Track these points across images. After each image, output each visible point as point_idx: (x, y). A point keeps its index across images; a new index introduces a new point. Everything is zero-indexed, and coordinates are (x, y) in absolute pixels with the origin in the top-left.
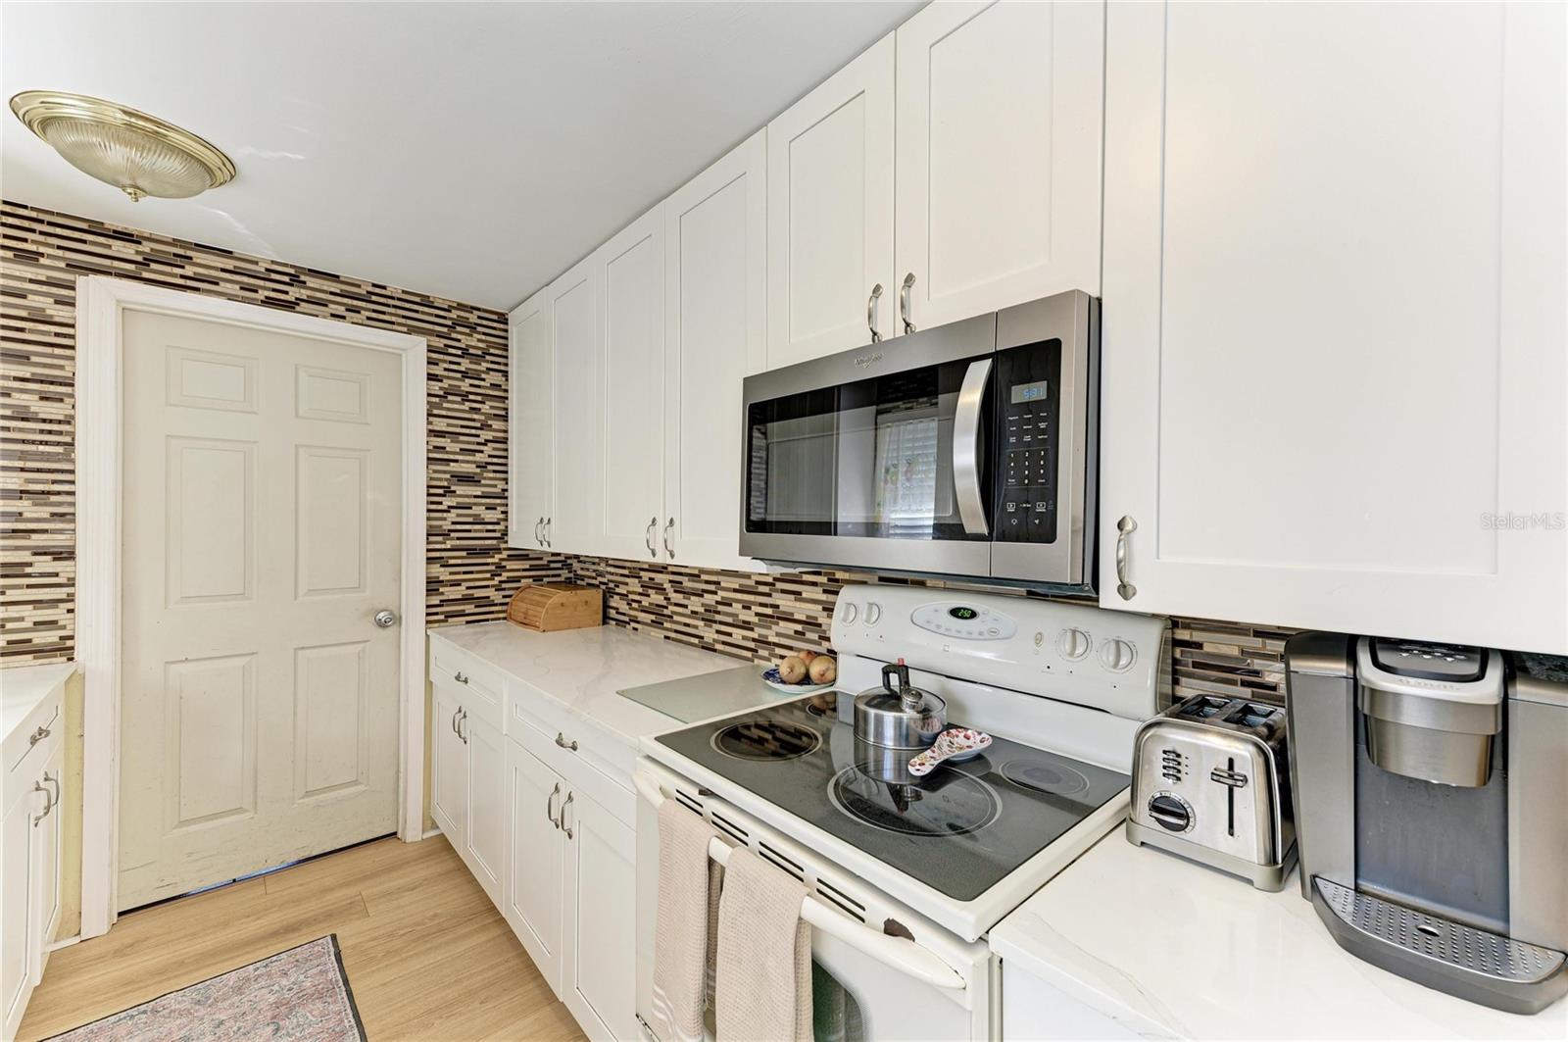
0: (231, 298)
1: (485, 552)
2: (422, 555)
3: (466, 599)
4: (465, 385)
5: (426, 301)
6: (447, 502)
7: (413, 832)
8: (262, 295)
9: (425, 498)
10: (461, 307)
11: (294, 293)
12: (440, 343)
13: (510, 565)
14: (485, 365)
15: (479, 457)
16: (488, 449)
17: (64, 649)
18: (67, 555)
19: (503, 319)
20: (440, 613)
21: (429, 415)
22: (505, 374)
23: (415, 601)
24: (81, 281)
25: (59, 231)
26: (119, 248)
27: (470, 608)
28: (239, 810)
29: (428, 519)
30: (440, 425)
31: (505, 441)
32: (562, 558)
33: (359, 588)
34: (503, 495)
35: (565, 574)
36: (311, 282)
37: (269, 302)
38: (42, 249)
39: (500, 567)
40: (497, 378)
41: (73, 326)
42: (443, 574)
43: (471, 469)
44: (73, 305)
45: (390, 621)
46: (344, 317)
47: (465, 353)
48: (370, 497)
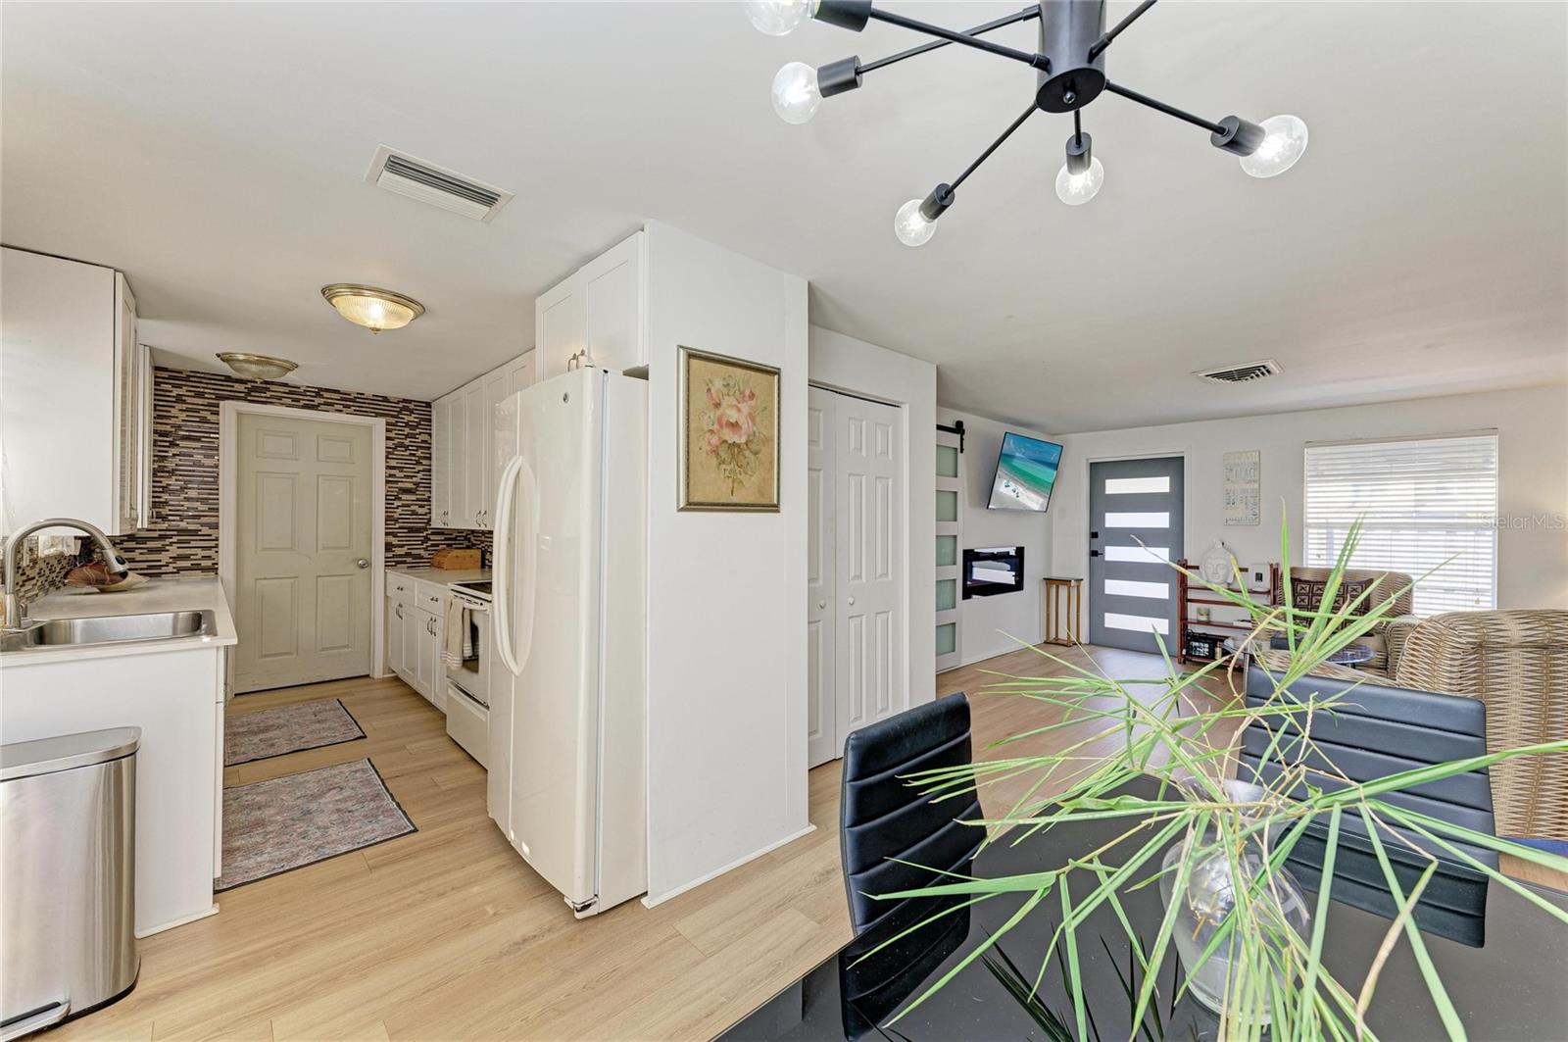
0: (288, 406)
1: (419, 530)
2: (383, 531)
3: (407, 555)
4: (407, 442)
5: (385, 399)
6: (397, 503)
7: (378, 673)
8: (302, 403)
9: (384, 501)
10: (405, 401)
11: (317, 401)
12: (393, 420)
13: (432, 537)
14: (418, 430)
15: (414, 479)
16: (420, 475)
17: (214, 569)
18: (216, 526)
19: (428, 405)
20: (393, 561)
21: (387, 458)
22: (430, 435)
23: (379, 555)
24: (222, 403)
25: (213, 382)
26: (238, 387)
27: (409, 560)
28: (290, 653)
29: (386, 512)
30: (393, 463)
31: (430, 470)
32: (464, 534)
33: (349, 547)
34: (429, 500)
35: (466, 543)
36: (326, 395)
37: (305, 407)
38: (206, 391)
39: (427, 539)
40: (425, 437)
41: (218, 424)
42: (395, 541)
43: (410, 486)
44: (218, 414)
45: (366, 565)
46: (341, 411)
47: (407, 424)
48: (355, 501)
